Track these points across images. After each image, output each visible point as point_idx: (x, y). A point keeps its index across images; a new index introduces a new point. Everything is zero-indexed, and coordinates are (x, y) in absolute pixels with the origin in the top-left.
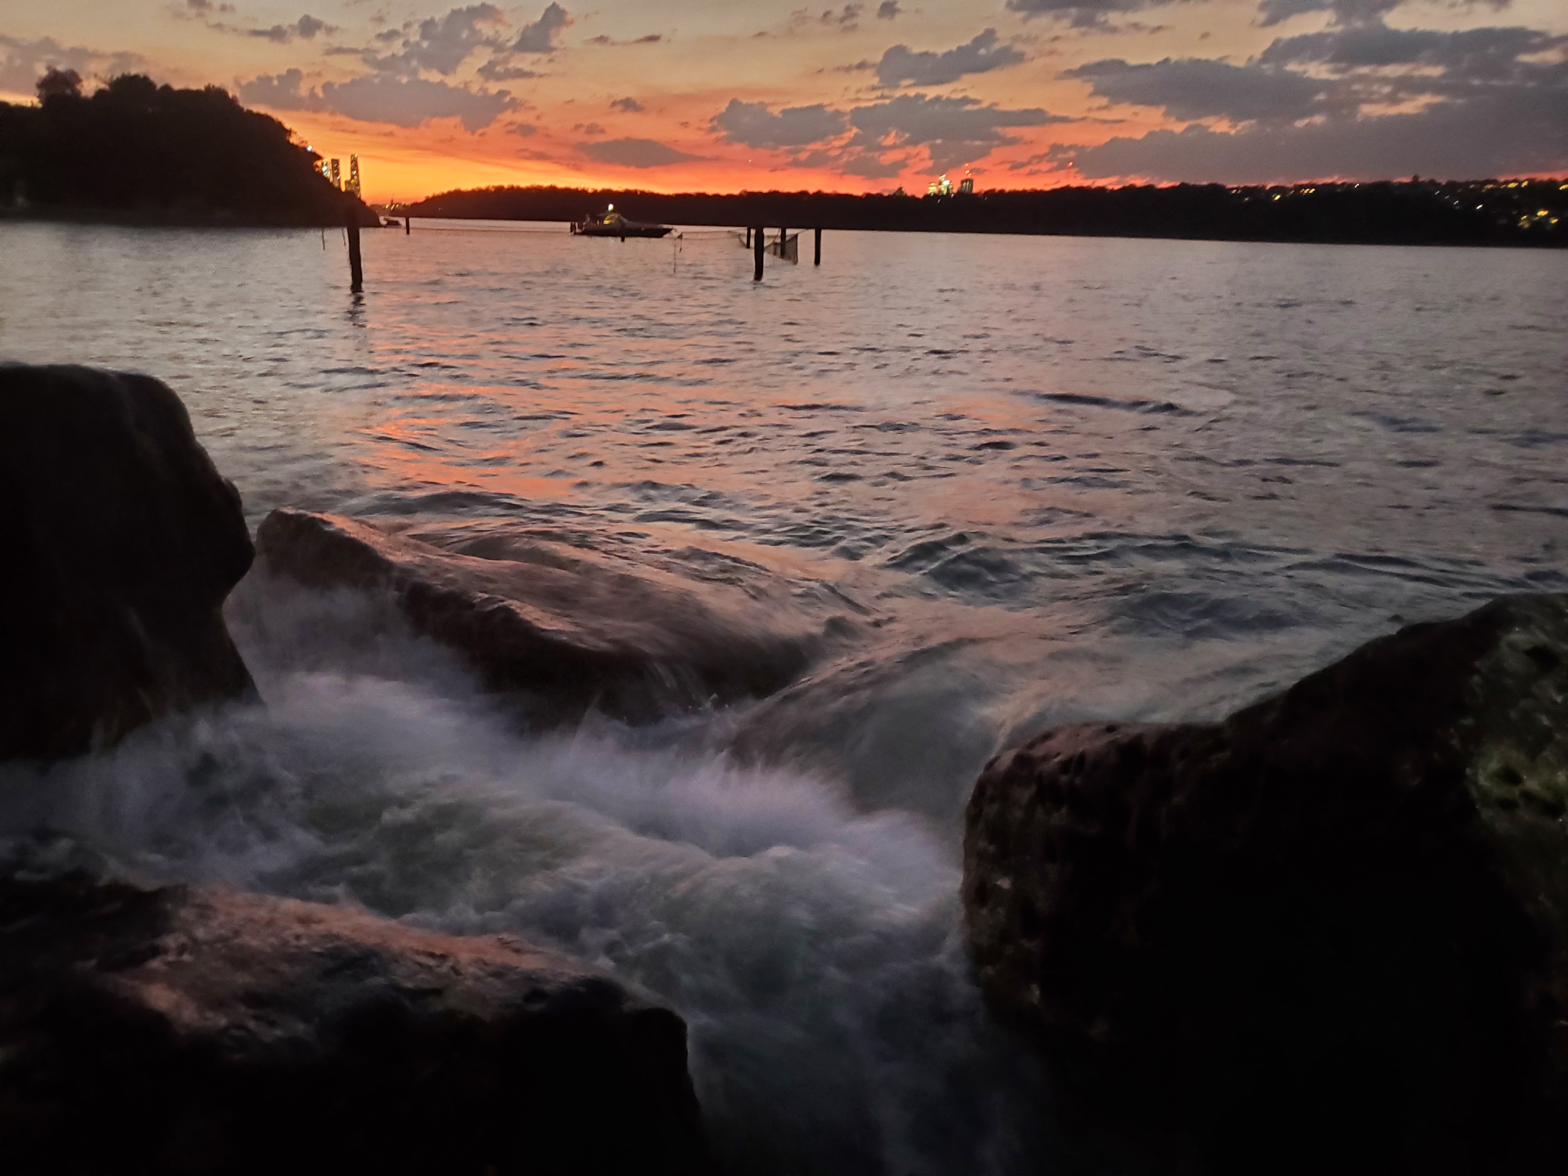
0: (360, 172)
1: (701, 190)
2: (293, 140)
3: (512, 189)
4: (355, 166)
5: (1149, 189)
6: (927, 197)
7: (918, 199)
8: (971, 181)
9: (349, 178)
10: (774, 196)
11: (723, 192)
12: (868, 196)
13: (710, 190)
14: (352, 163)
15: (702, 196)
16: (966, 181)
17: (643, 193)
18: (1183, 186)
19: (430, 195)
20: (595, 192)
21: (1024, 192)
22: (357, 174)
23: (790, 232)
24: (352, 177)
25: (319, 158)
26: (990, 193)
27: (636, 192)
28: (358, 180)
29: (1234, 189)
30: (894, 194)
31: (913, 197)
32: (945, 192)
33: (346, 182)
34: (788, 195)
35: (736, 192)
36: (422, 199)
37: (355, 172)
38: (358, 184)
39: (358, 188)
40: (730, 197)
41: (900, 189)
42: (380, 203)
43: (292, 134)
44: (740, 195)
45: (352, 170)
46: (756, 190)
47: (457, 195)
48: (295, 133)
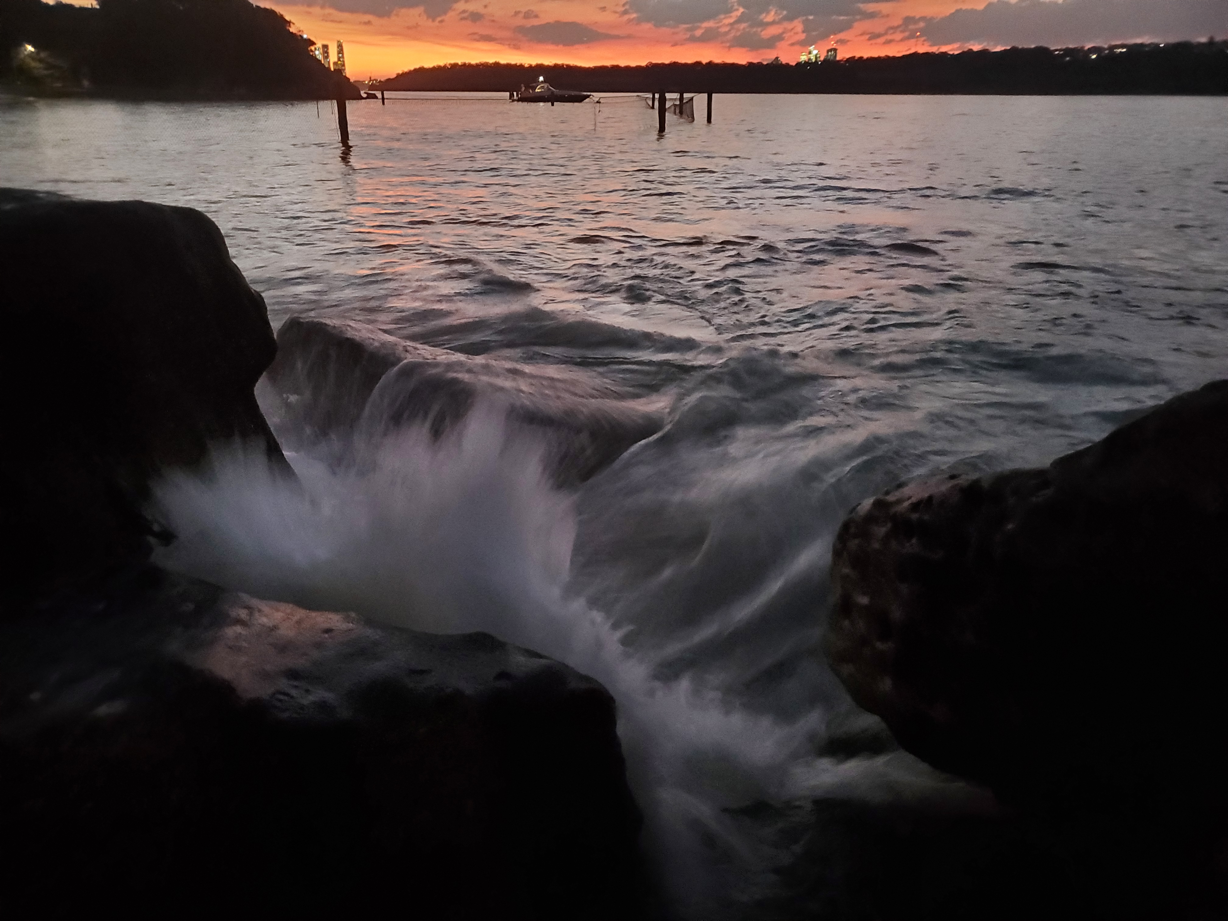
0: (345, 55)
1: (615, 63)
2: (292, 29)
3: (464, 65)
4: (340, 50)
5: (984, 53)
6: (799, 64)
7: (792, 66)
8: (835, 50)
9: (336, 60)
10: (674, 66)
11: (633, 64)
12: (751, 64)
13: (623, 63)
14: (338, 48)
15: (616, 68)
16: (831, 50)
17: (568, 66)
18: (1014, 50)
19: (401, 72)
20: (531, 66)
21: (879, 58)
22: (343, 57)
23: (686, 95)
24: (339, 59)
25: (313, 43)
26: (851, 60)
27: (563, 65)
28: (344, 61)
29: (1056, 50)
30: (772, 63)
31: (787, 64)
32: (814, 60)
33: (335, 63)
34: (686, 65)
35: (643, 64)
36: (395, 76)
37: (341, 55)
38: (344, 65)
39: (343, 68)
40: (638, 68)
41: (777, 58)
42: (361, 80)
43: (291, 24)
44: (647, 66)
45: (339, 53)
46: (660, 62)
47: (421, 71)
48: (293, 24)
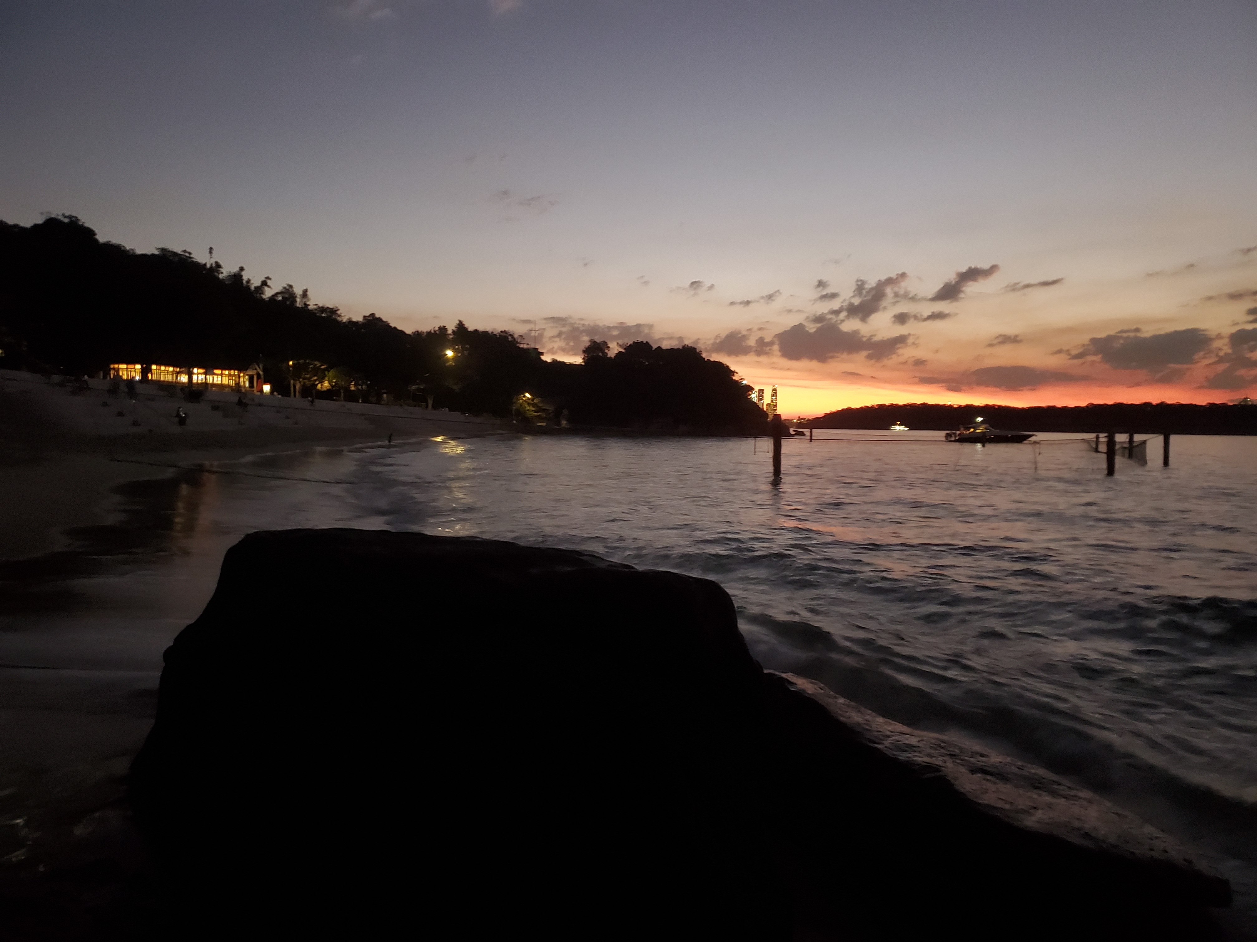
1: (1051, 404)
2: (736, 378)
4: (774, 394)
9: (770, 402)
10: (1119, 407)
12: (1212, 405)
13: (1060, 404)
14: (773, 391)
15: (1052, 409)
19: (828, 411)
22: (776, 399)
24: (772, 400)
28: (776, 402)
30: (1240, 403)
33: (769, 405)
36: (823, 415)
37: (774, 397)
40: (1078, 408)
41: (1246, 399)
42: (791, 418)
43: (735, 374)
44: (1087, 407)
47: (849, 411)
